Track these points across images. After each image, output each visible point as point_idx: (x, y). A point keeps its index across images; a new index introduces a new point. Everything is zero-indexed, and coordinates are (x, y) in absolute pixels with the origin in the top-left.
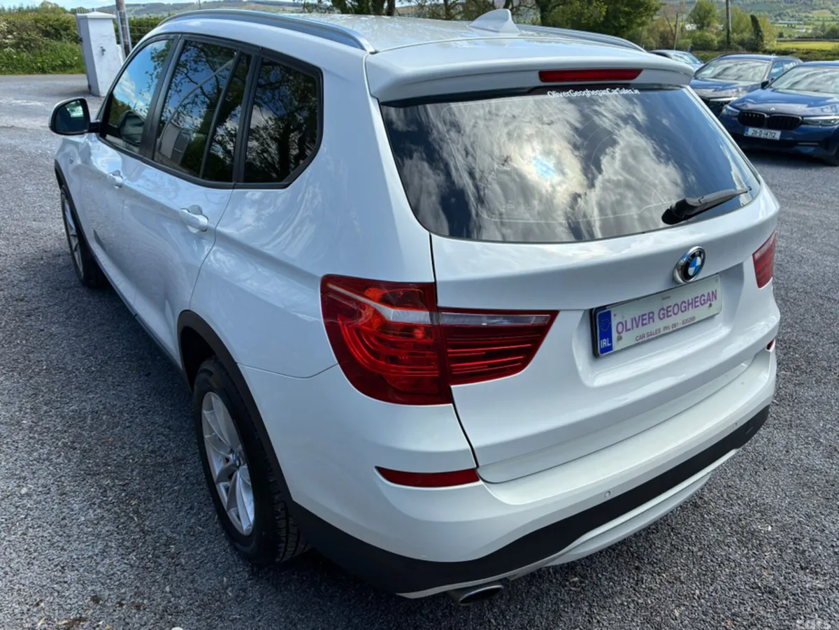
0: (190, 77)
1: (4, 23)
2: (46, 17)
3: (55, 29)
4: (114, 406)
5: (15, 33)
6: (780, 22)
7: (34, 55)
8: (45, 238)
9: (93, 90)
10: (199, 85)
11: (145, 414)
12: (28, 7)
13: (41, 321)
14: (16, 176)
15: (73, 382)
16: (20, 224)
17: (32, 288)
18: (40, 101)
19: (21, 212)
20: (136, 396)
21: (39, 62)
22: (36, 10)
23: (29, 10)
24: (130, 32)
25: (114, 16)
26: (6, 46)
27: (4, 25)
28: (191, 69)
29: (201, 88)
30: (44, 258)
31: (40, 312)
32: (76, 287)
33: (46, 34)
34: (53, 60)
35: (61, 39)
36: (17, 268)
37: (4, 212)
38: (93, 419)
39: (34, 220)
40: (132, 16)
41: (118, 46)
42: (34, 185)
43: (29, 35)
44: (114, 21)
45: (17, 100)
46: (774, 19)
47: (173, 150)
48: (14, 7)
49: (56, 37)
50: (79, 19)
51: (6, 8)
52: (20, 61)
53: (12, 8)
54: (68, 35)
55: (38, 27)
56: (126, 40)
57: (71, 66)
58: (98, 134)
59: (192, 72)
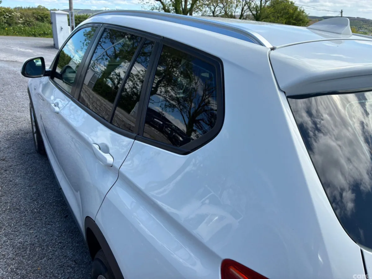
0: (102, 46)
1: (19, 13)
2: (38, 12)
3: (42, 18)
4: (44, 240)
5: (23, 18)
6: (360, 30)
7: (32, 28)
8: (22, 122)
9: (56, 45)
10: (105, 50)
11: (62, 248)
12: (32, 7)
13: (12, 174)
14: (14, 87)
15: (23, 219)
16: (11, 114)
17: (10, 153)
18: (31, 50)
19: (12, 107)
20: (58, 233)
21: (33, 32)
22: (35, 9)
23: (33, 9)
24: (75, 21)
25: (68, 13)
26: (19, 23)
27: (19, 14)
28: (103, 42)
29: (106, 52)
30: (20, 134)
31: (12, 168)
32: (33, 153)
33: (37, 19)
34: (39, 31)
35: (44, 22)
36: (5, 140)
37: (4, 106)
38: (30, 251)
39: (18, 112)
40: (76, 14)
41: (69, 27)
42: (21, 92)
43: (30, 19)
44: (68, 16)
45: (20, 48)
46: (357, 29)
47: (90, 82)
48: (27, 7)
49: (42, 21)
50: (51, 13)
51: (23, 8)
52: (25, 31)
53: (26, 7)
54: (47, 20)
55: (34, 16)
56: (73, 24)
57: (47, 34)
58: (50, 77)
59: (103, 43)
